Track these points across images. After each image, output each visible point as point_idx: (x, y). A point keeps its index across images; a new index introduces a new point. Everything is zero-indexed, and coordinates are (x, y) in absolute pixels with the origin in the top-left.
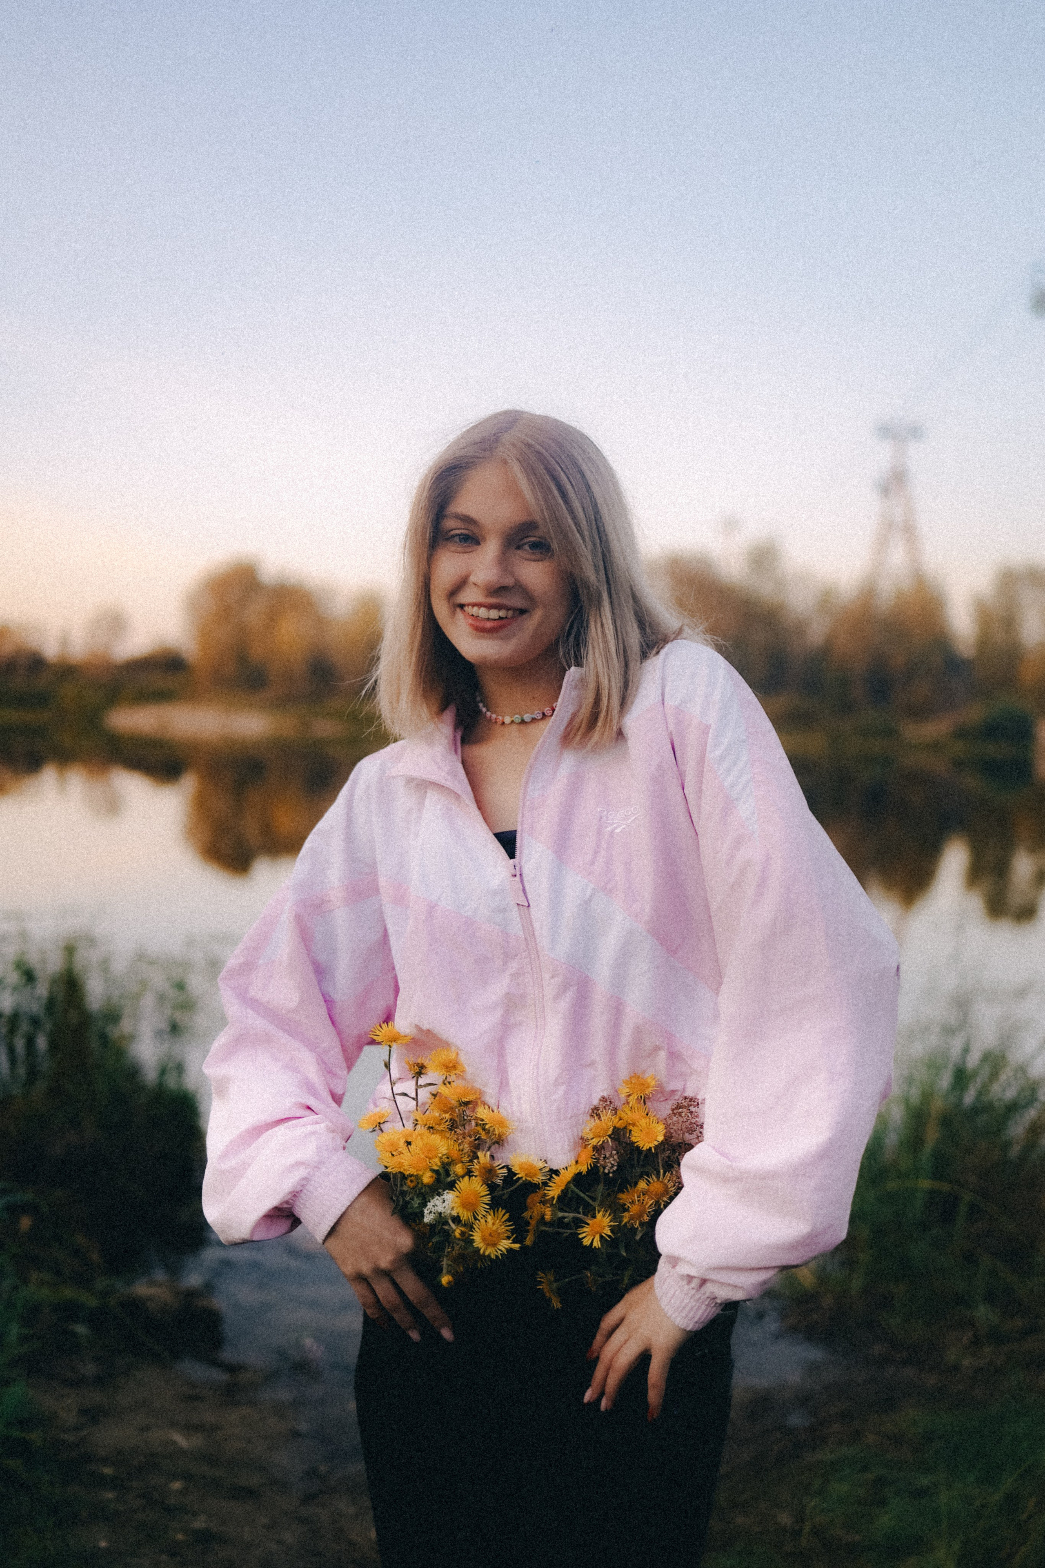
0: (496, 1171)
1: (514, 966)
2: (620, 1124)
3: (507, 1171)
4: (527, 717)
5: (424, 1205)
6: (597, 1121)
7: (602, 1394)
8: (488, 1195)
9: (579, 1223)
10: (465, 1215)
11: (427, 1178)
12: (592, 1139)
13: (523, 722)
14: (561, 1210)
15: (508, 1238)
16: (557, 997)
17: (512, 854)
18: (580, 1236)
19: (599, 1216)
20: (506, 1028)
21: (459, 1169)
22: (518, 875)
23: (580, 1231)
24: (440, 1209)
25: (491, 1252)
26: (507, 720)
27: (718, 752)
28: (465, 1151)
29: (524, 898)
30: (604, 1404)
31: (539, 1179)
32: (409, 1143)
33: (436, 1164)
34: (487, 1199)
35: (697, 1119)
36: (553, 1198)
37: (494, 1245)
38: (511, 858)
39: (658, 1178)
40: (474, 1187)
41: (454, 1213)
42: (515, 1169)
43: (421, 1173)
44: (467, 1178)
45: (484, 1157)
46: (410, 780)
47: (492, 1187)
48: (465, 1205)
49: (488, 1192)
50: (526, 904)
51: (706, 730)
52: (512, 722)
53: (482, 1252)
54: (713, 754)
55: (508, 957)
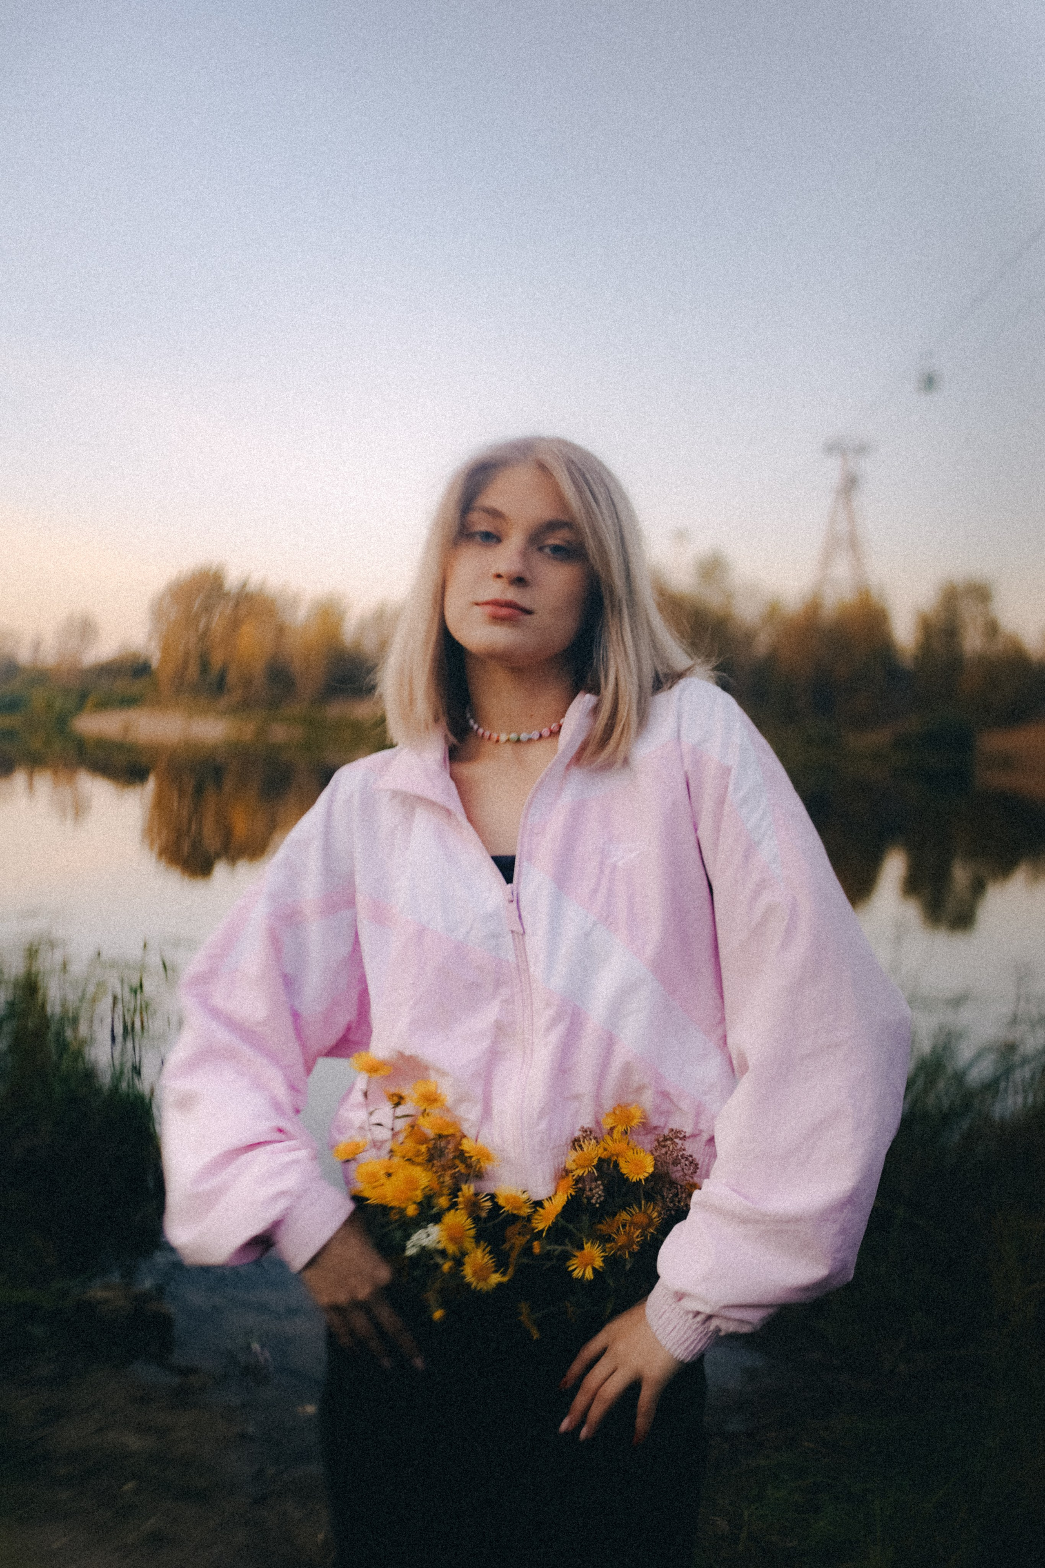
0: (480, 1204)
1: (505, 992)
2: (605, 1155)
3: (490, 1204)
4: (524, 736)
5: (408, 1237)
6: (580, 1152)
7: (582, 1422)
8: (473, 1228)
9: (566, 1257)
10: (451, 1249)
11: (411, 1210)
12: (577, 1169)
13: (518, 741)
14: (550, 1244)
15: (496, 1272)
16: (548, 1029)
17: (509, 879)
18: (571, 1269)
19: (587, 1246)
20: (494, 1056)
21: (443, 1202)
22: (515, 900)
23: (568, 1264)
24: (425, 1242)
25: (482, 1286)
26: (503, 738)
27: (741, 794)
28: (446, 1184)
29: (520, 926)
30: (584, 1432)
31: (526, 1211)
32: (389, 1175)
33: (419, 1195)
34: (472, 1232)
35: (684, 1152)
36: (542, 1231)
37: (485, 1279)
38: (508, 883)
39: (640, 1208)
40: (458, 1219)
41: (440, 1246)
42: (501, 1201)
43: (403, 1205)
44: (452, 1212)
45: (468, 1189)
46: (395, 794)
47: (476, 1219)
48: (452, 1239)
49: (473, 1226)
50: (522, 932)
51: (727, 771)
52: (508, 740)
53: (473, 1287)
54: (733, 797)
55: (498, 984)
